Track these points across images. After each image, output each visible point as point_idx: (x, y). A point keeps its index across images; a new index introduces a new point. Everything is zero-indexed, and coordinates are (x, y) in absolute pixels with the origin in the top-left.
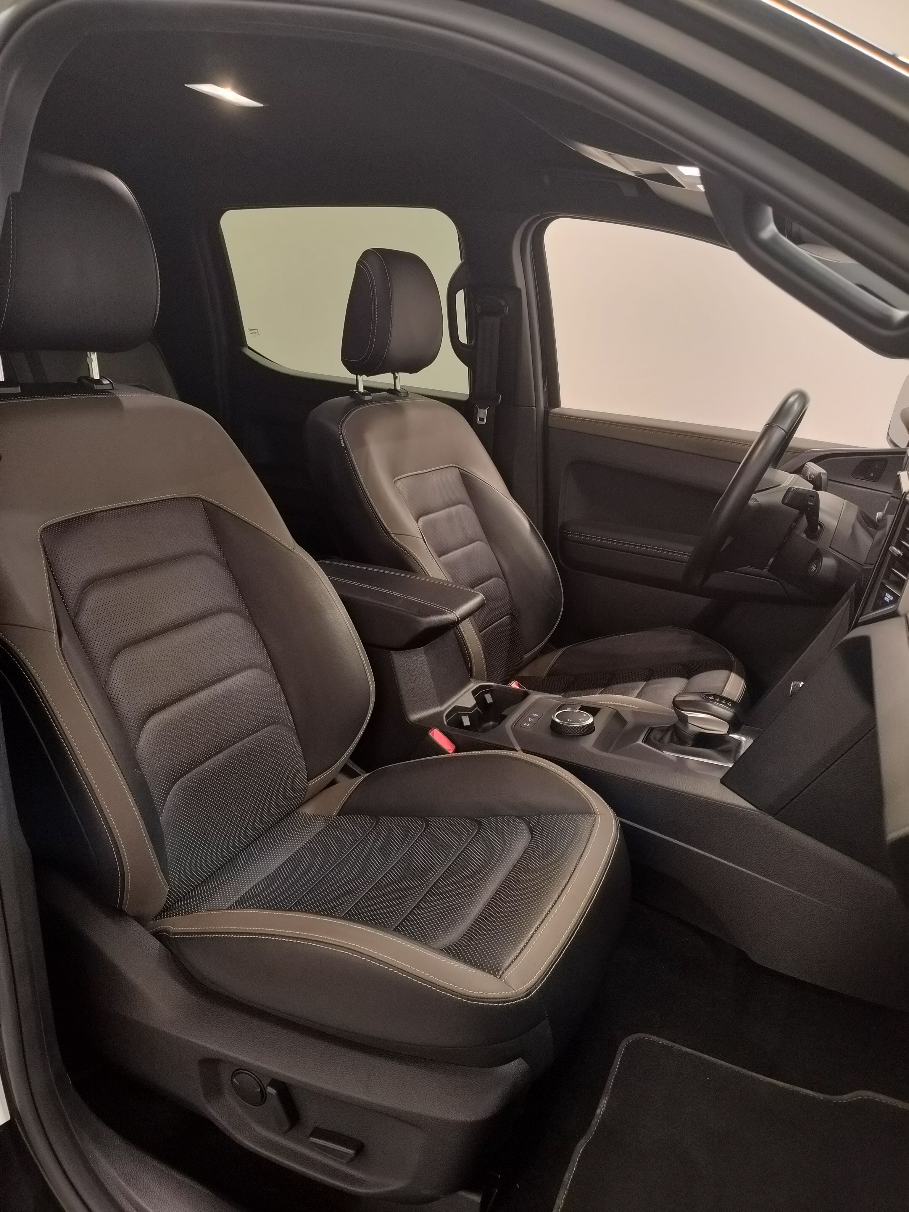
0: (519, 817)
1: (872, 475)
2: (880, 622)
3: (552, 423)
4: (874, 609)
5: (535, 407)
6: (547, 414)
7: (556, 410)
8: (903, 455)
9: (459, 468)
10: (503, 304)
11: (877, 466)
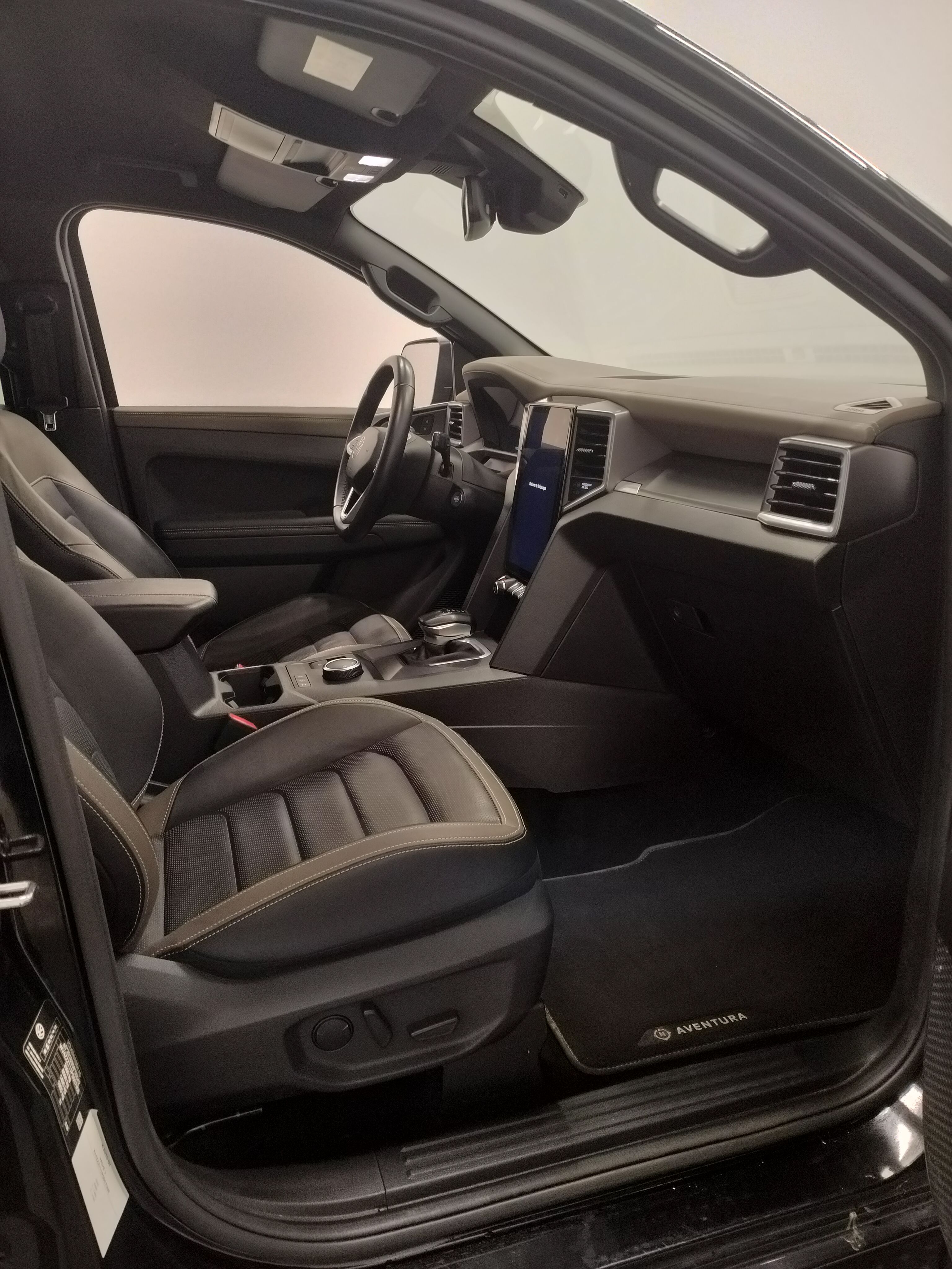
0: (364, 750)
1: (425, 429)
2: (598, 500)
3: (118, 421)
4: (571, 499)
5: (100, 407)
6: (111, 414)
7: (116, 409)
8: (445, 409)
9: (51, 479)
10: (51, 300)
11: (427, 422)
